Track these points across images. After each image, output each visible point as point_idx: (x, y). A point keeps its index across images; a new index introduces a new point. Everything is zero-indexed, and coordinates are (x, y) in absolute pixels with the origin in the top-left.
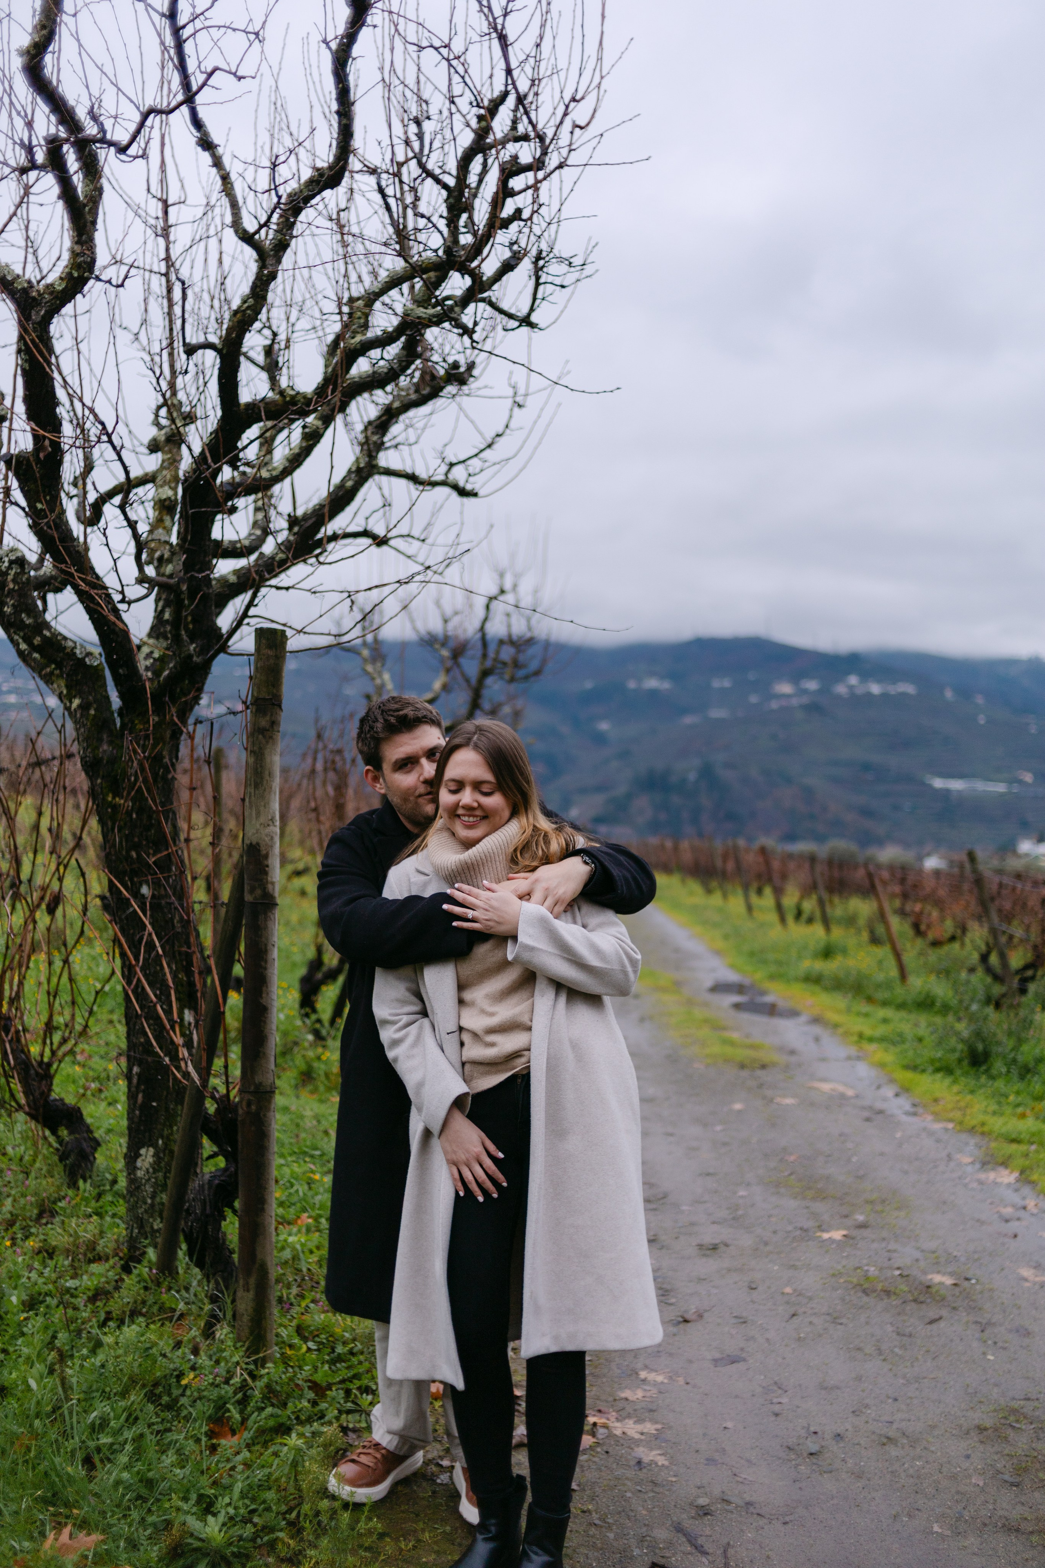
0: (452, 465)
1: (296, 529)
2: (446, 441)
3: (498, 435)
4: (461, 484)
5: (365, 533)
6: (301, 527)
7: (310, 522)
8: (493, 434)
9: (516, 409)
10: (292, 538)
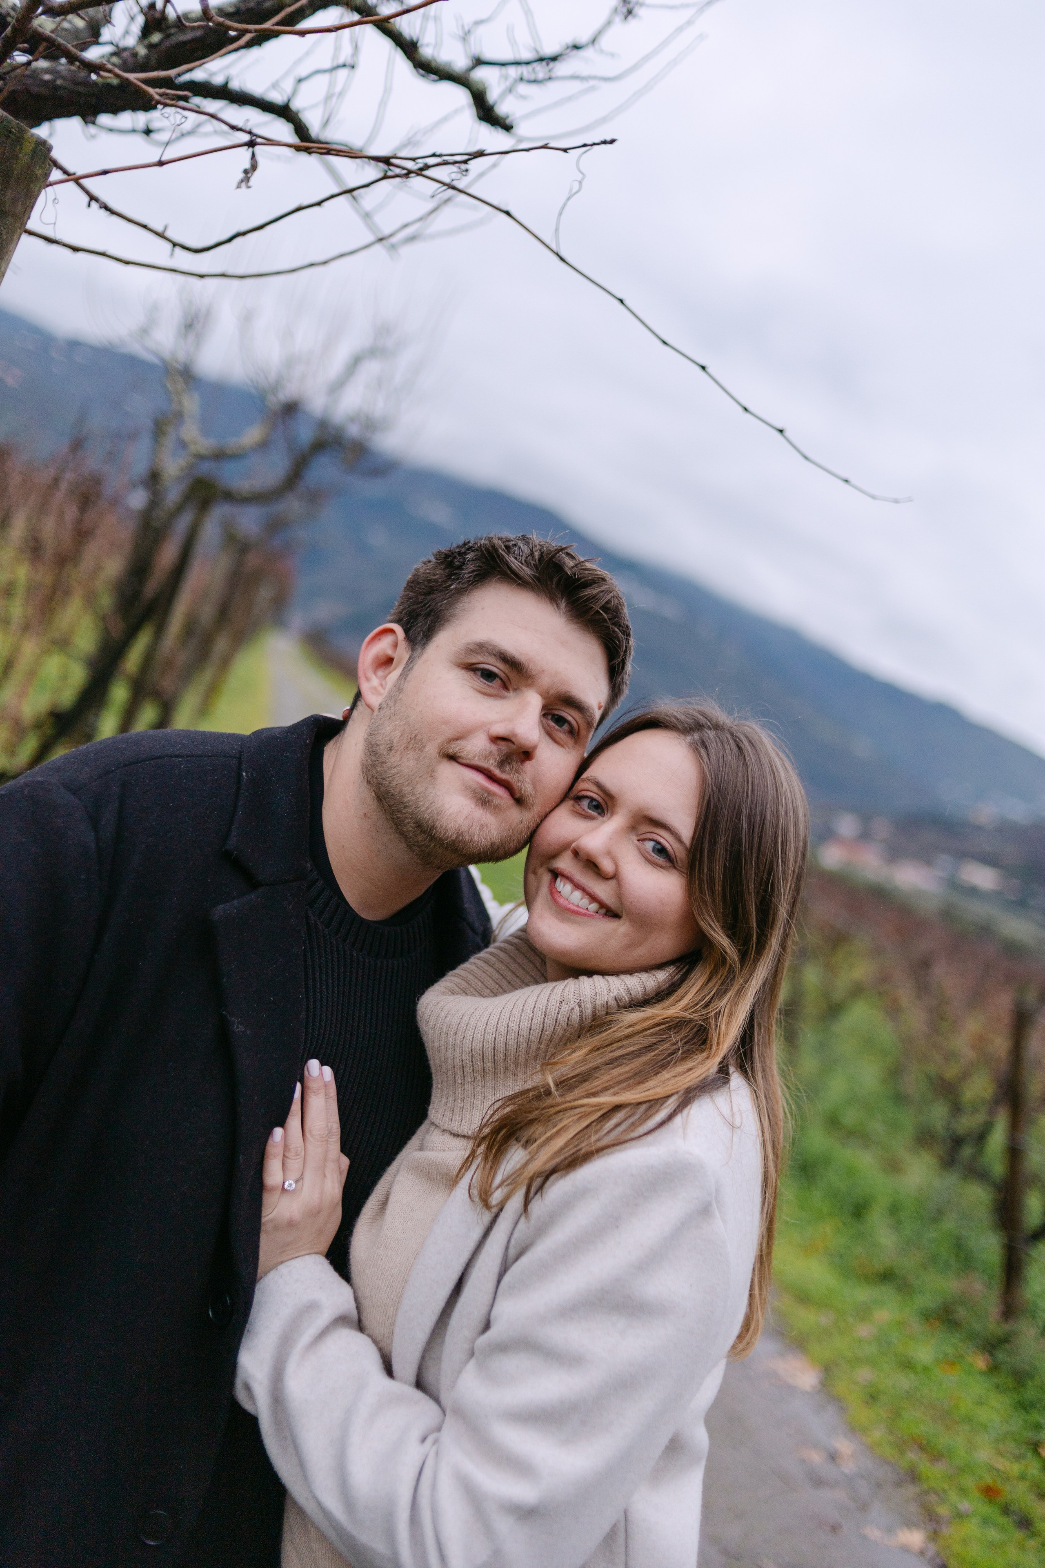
0: (479, 62)
1: (156, 38)
2: (484, 16)
3: (576, 47)
4: (492, 96)
5: (284, 112)
6: (168, 36)
7: (187, 36)
8: (569, 40)
9: (618, 19)
10: (142, 51)
